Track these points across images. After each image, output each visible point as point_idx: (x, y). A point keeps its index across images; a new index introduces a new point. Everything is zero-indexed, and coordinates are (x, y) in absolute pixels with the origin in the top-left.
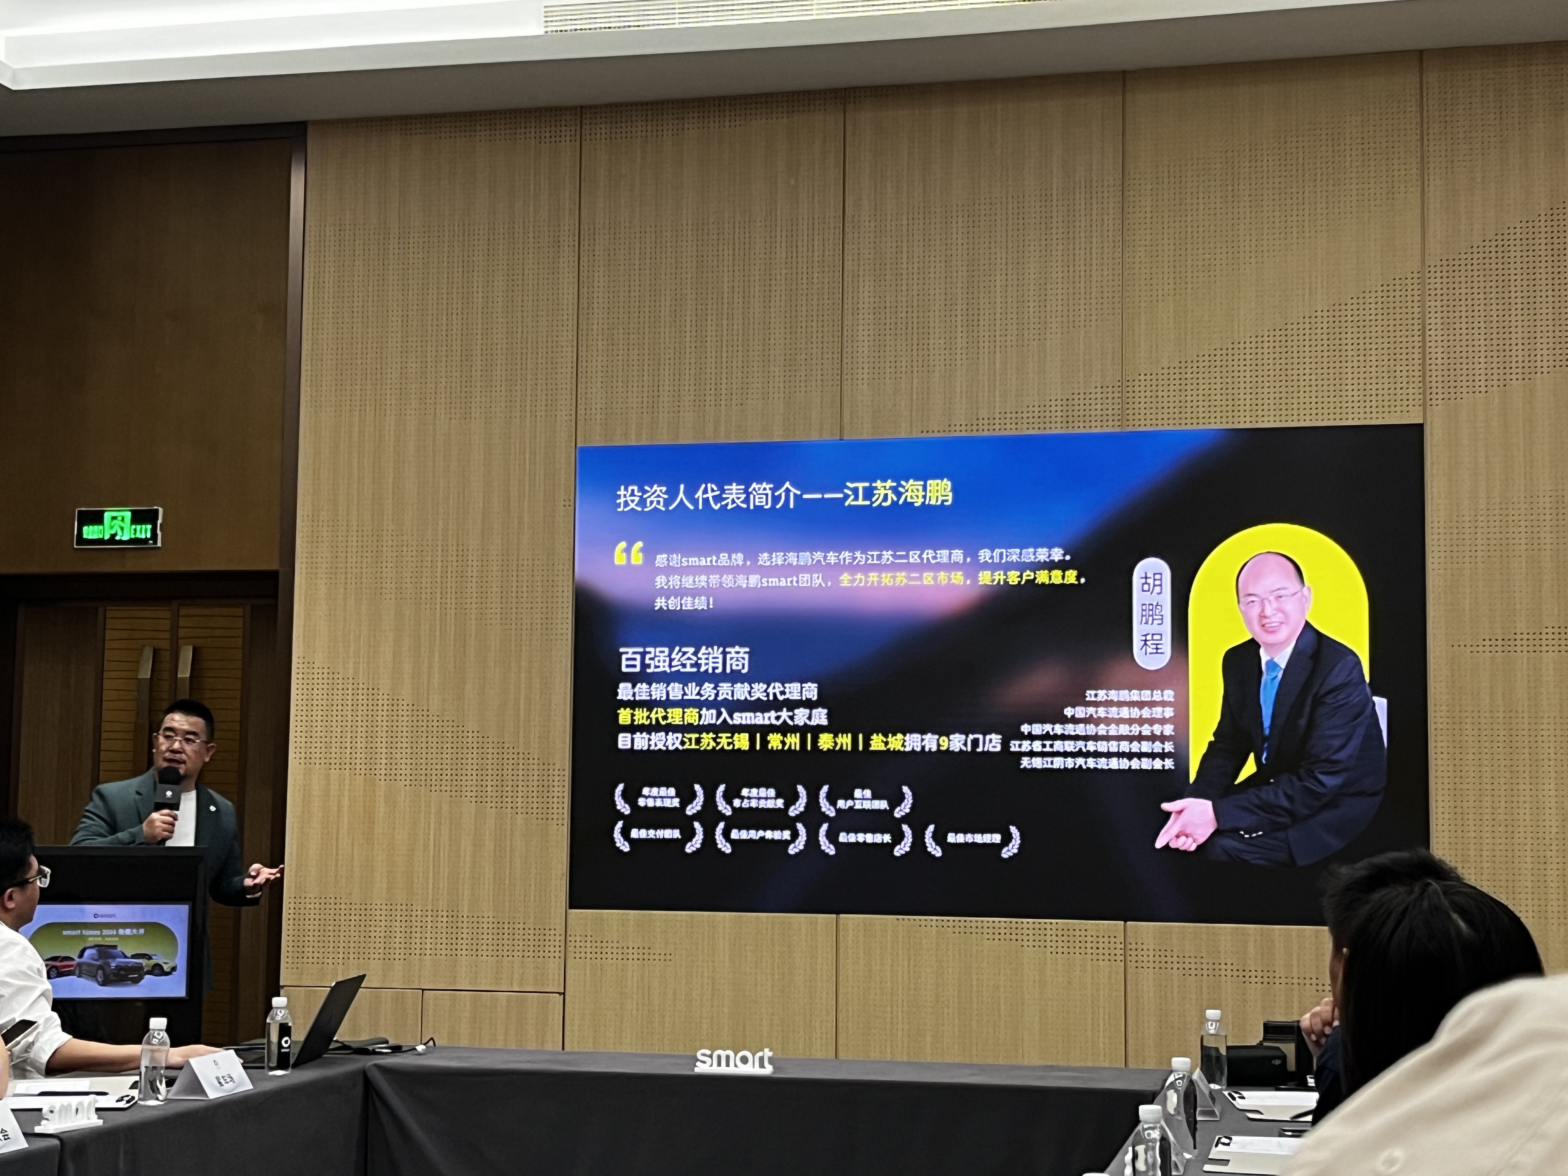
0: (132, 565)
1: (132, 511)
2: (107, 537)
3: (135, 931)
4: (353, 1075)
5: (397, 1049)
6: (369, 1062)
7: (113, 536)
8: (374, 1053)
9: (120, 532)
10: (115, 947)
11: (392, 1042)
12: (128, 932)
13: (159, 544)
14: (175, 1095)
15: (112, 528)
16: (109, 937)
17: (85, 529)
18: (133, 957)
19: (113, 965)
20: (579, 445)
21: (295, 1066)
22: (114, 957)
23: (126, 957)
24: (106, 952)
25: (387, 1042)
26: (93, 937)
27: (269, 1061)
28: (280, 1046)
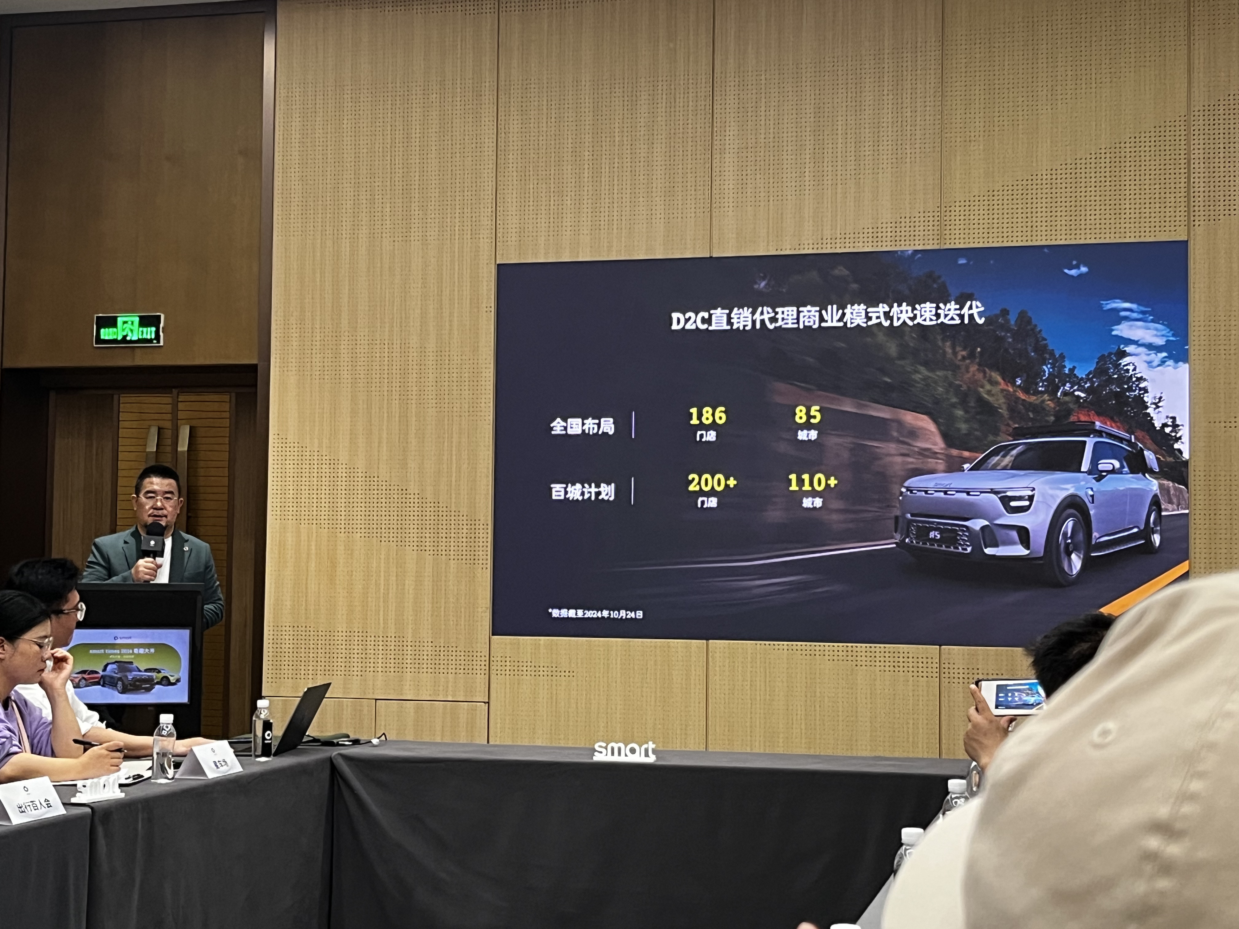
0: (140, 360)
1: (140, 317)
2: (120, 338)
3: (147, 650)
4: (322, 761)
5: (356, 742)
6: (334, 752)
7: (125, 337)
8: (338, 745)
9: (130, 334)
10: (131, 663)
11: (353, 736)
12: (142, 651)
13: (162, 344)
14: (182, 775)
15: (123, 330)
16: (126, 656)
17: (102, 331)
18: (146, 670)
19: (130, 677)
20: (498, 262)
21: (275, 755)
22: (131, 671)
23: (140, 671)
24: (124, 666)
25: (348, 736)
26: (115, 655)
27: (255, 751)
28: (264, 738)
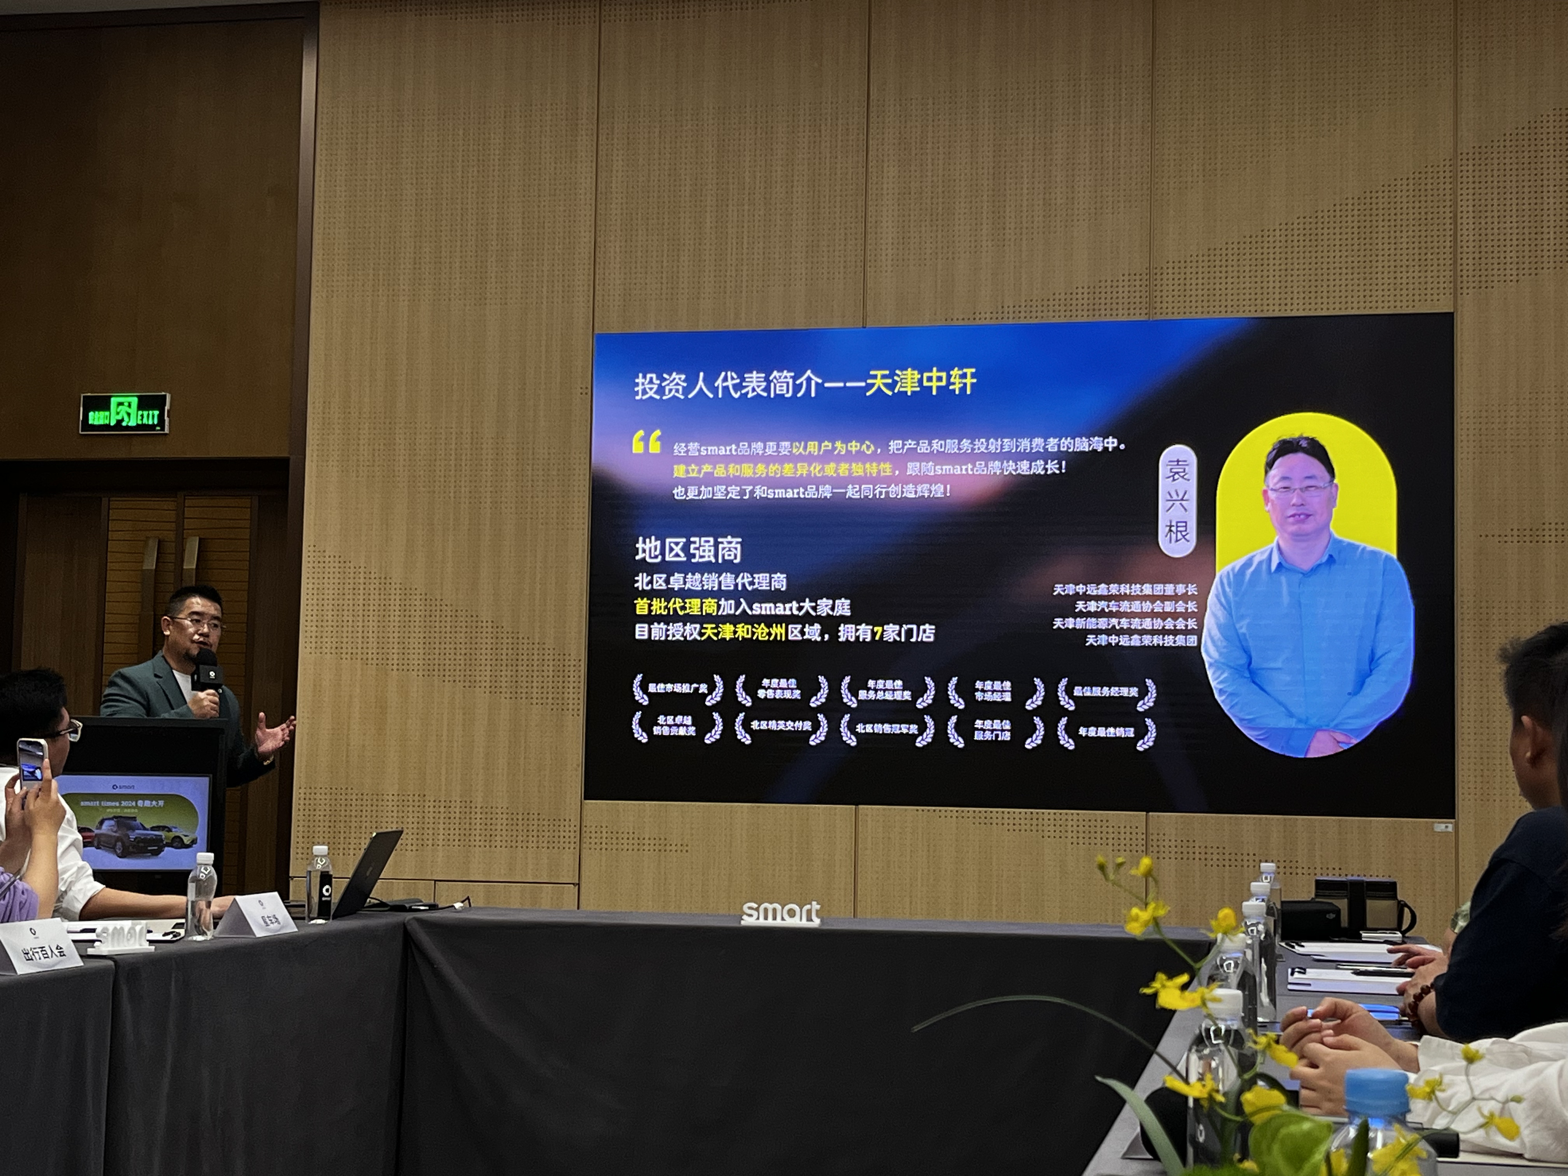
0: (139, 451)
1: (138, 397)
2: (113, 423)
3: (154, 803)
4: (395, 927)
7: (119, 422)
8: (411, 910)
9: (126, 418)
10: (134, 819)
11: (427, 901)
12: (147, 803)
13: (167, 431)
14: (222, 933)
15: (118, 413)
16: (127, 809)
17: (91, 414)
18: (153, 829)
19: (132, 837)
20: (596, 332)
21: (334, 918)
22: (133, 829)
23: (145, 829)
24: (124, 822)
25: (422, 901)
26: (113, 808)
